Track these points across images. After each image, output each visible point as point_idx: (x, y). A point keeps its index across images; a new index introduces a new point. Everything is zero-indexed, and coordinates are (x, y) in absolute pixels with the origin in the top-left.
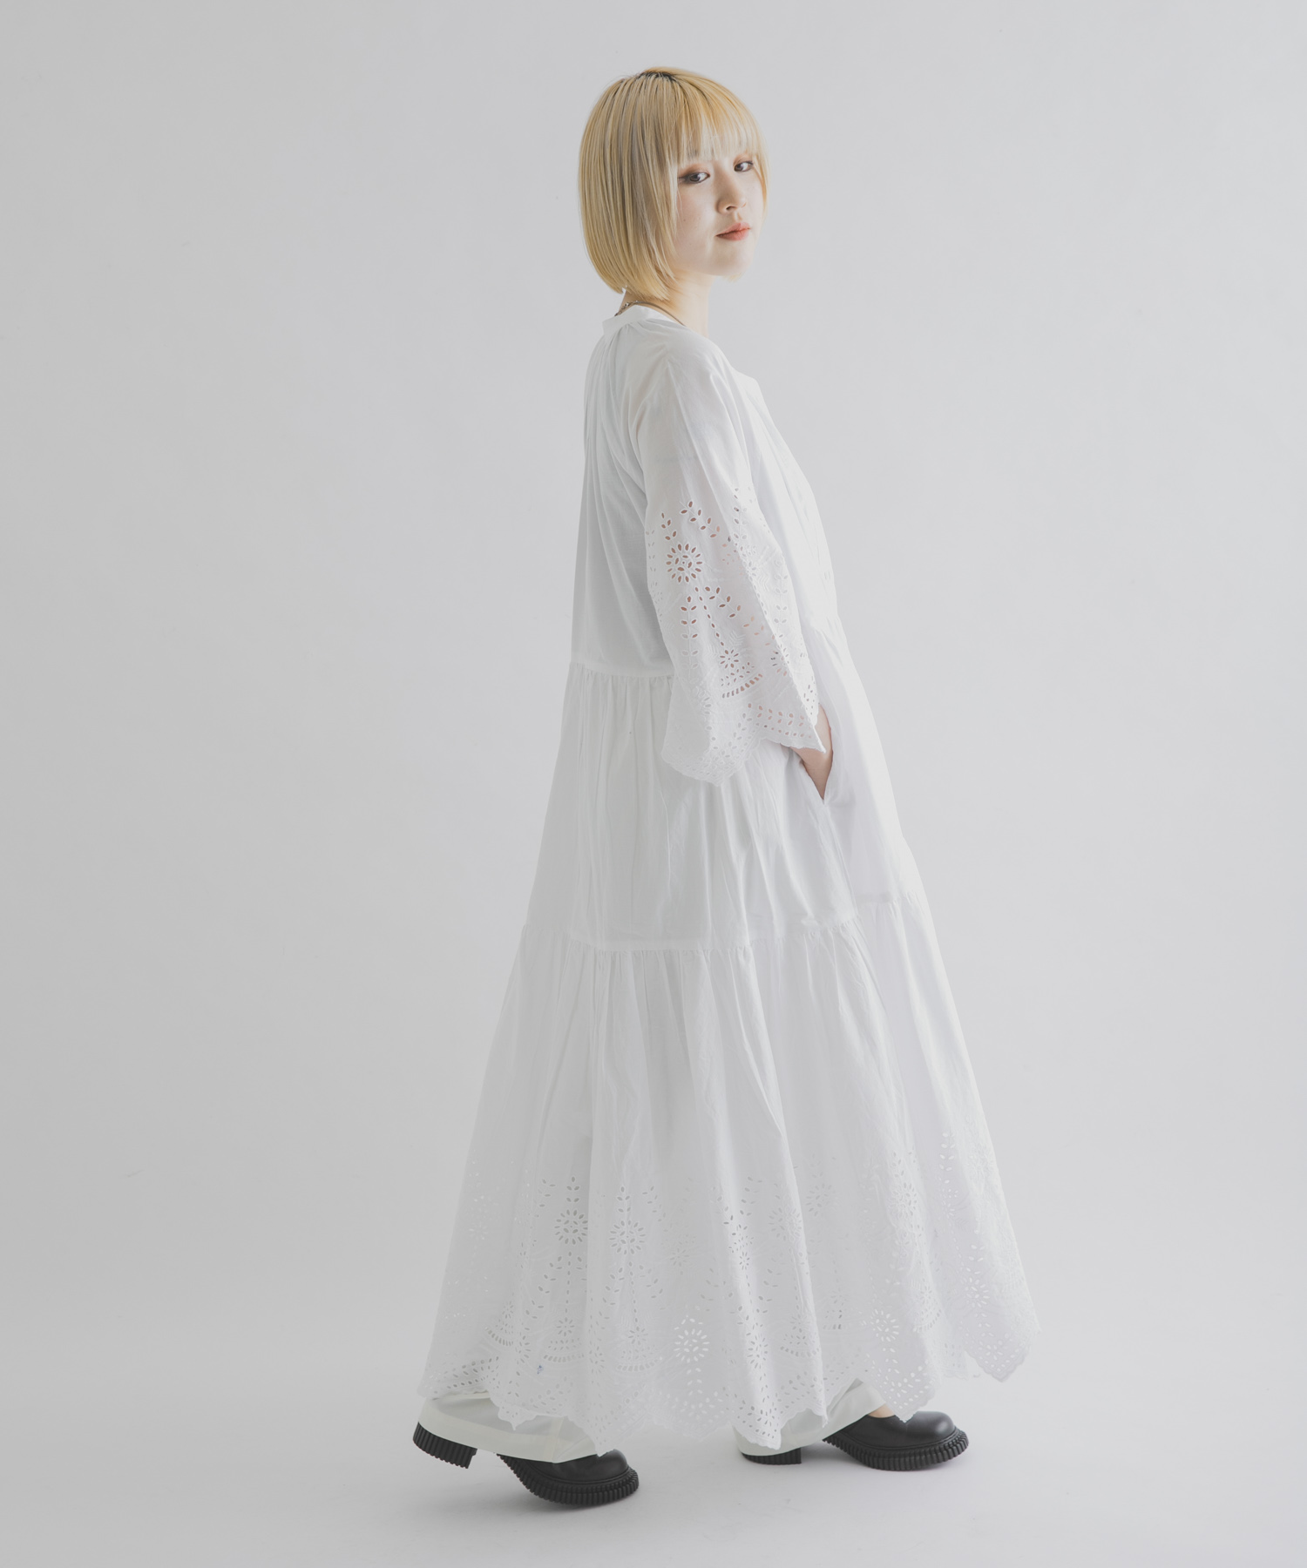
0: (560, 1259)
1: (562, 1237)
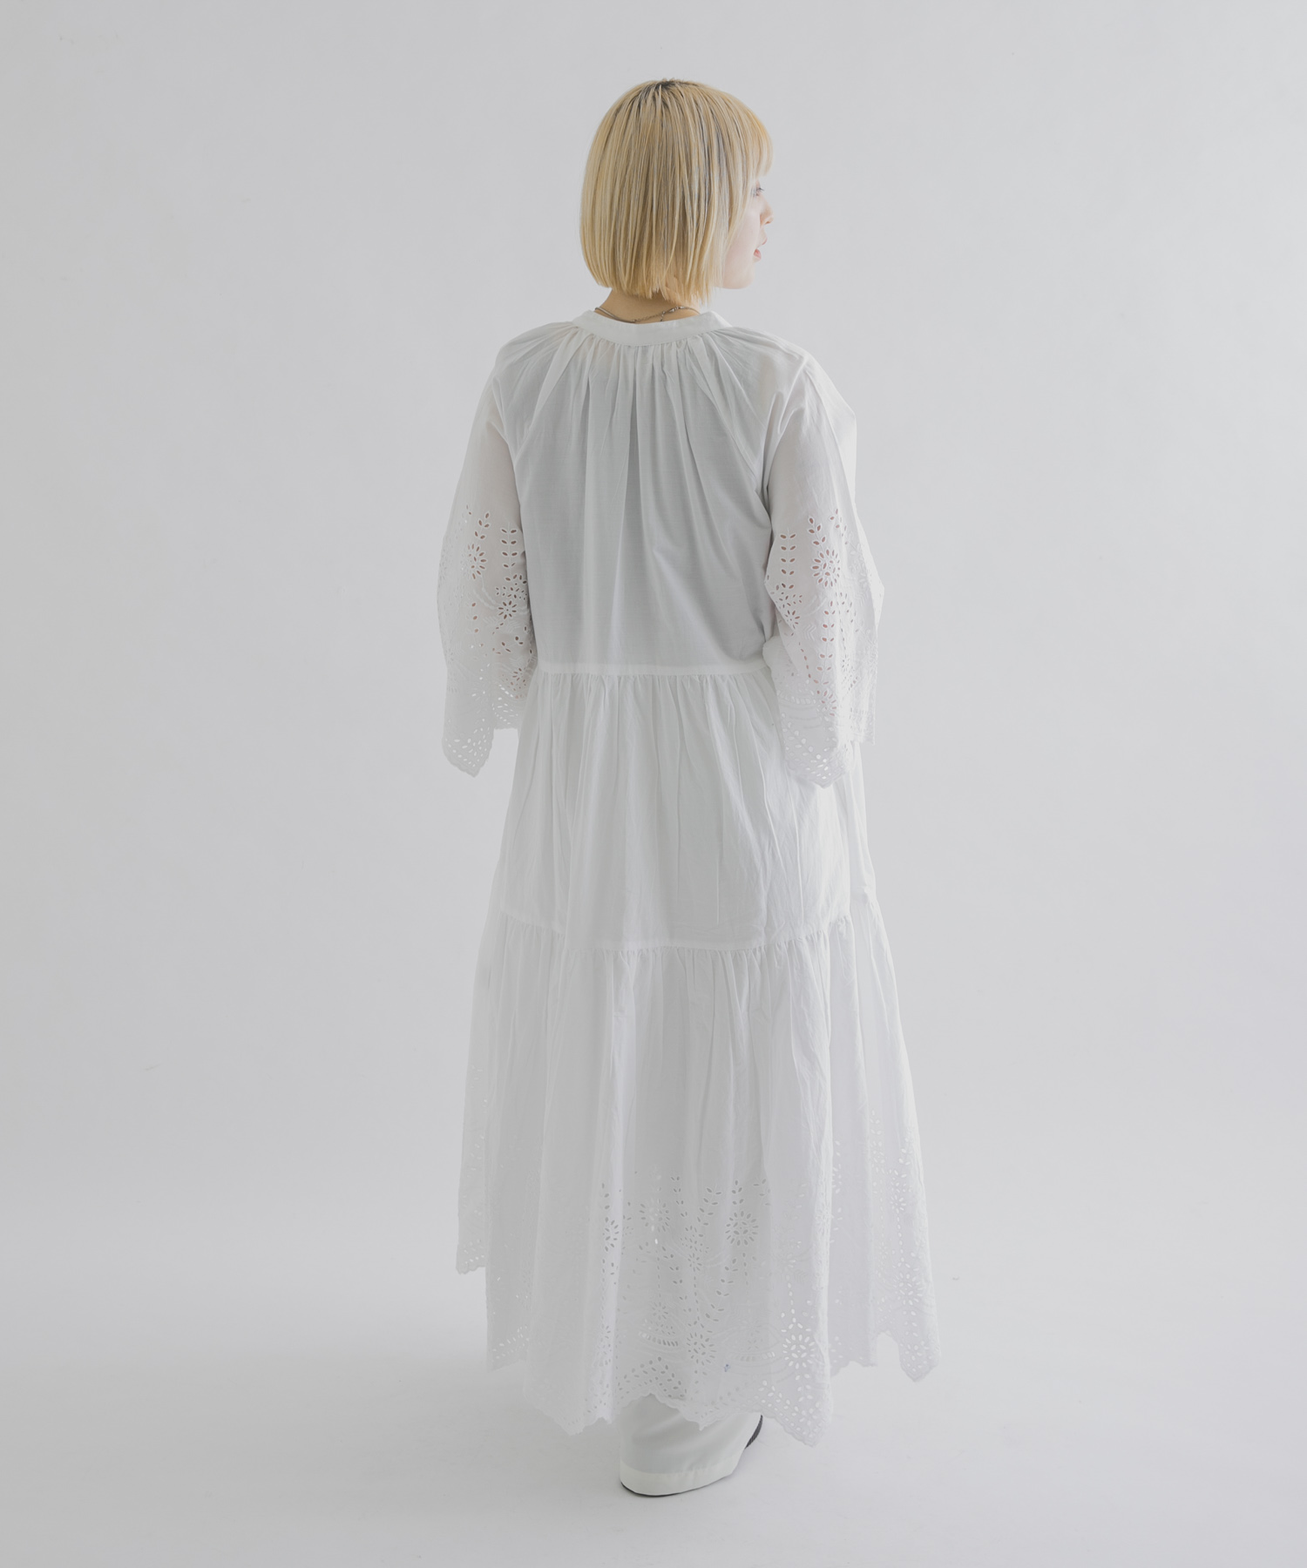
0: (734, 1261)
1: (733, 1240)
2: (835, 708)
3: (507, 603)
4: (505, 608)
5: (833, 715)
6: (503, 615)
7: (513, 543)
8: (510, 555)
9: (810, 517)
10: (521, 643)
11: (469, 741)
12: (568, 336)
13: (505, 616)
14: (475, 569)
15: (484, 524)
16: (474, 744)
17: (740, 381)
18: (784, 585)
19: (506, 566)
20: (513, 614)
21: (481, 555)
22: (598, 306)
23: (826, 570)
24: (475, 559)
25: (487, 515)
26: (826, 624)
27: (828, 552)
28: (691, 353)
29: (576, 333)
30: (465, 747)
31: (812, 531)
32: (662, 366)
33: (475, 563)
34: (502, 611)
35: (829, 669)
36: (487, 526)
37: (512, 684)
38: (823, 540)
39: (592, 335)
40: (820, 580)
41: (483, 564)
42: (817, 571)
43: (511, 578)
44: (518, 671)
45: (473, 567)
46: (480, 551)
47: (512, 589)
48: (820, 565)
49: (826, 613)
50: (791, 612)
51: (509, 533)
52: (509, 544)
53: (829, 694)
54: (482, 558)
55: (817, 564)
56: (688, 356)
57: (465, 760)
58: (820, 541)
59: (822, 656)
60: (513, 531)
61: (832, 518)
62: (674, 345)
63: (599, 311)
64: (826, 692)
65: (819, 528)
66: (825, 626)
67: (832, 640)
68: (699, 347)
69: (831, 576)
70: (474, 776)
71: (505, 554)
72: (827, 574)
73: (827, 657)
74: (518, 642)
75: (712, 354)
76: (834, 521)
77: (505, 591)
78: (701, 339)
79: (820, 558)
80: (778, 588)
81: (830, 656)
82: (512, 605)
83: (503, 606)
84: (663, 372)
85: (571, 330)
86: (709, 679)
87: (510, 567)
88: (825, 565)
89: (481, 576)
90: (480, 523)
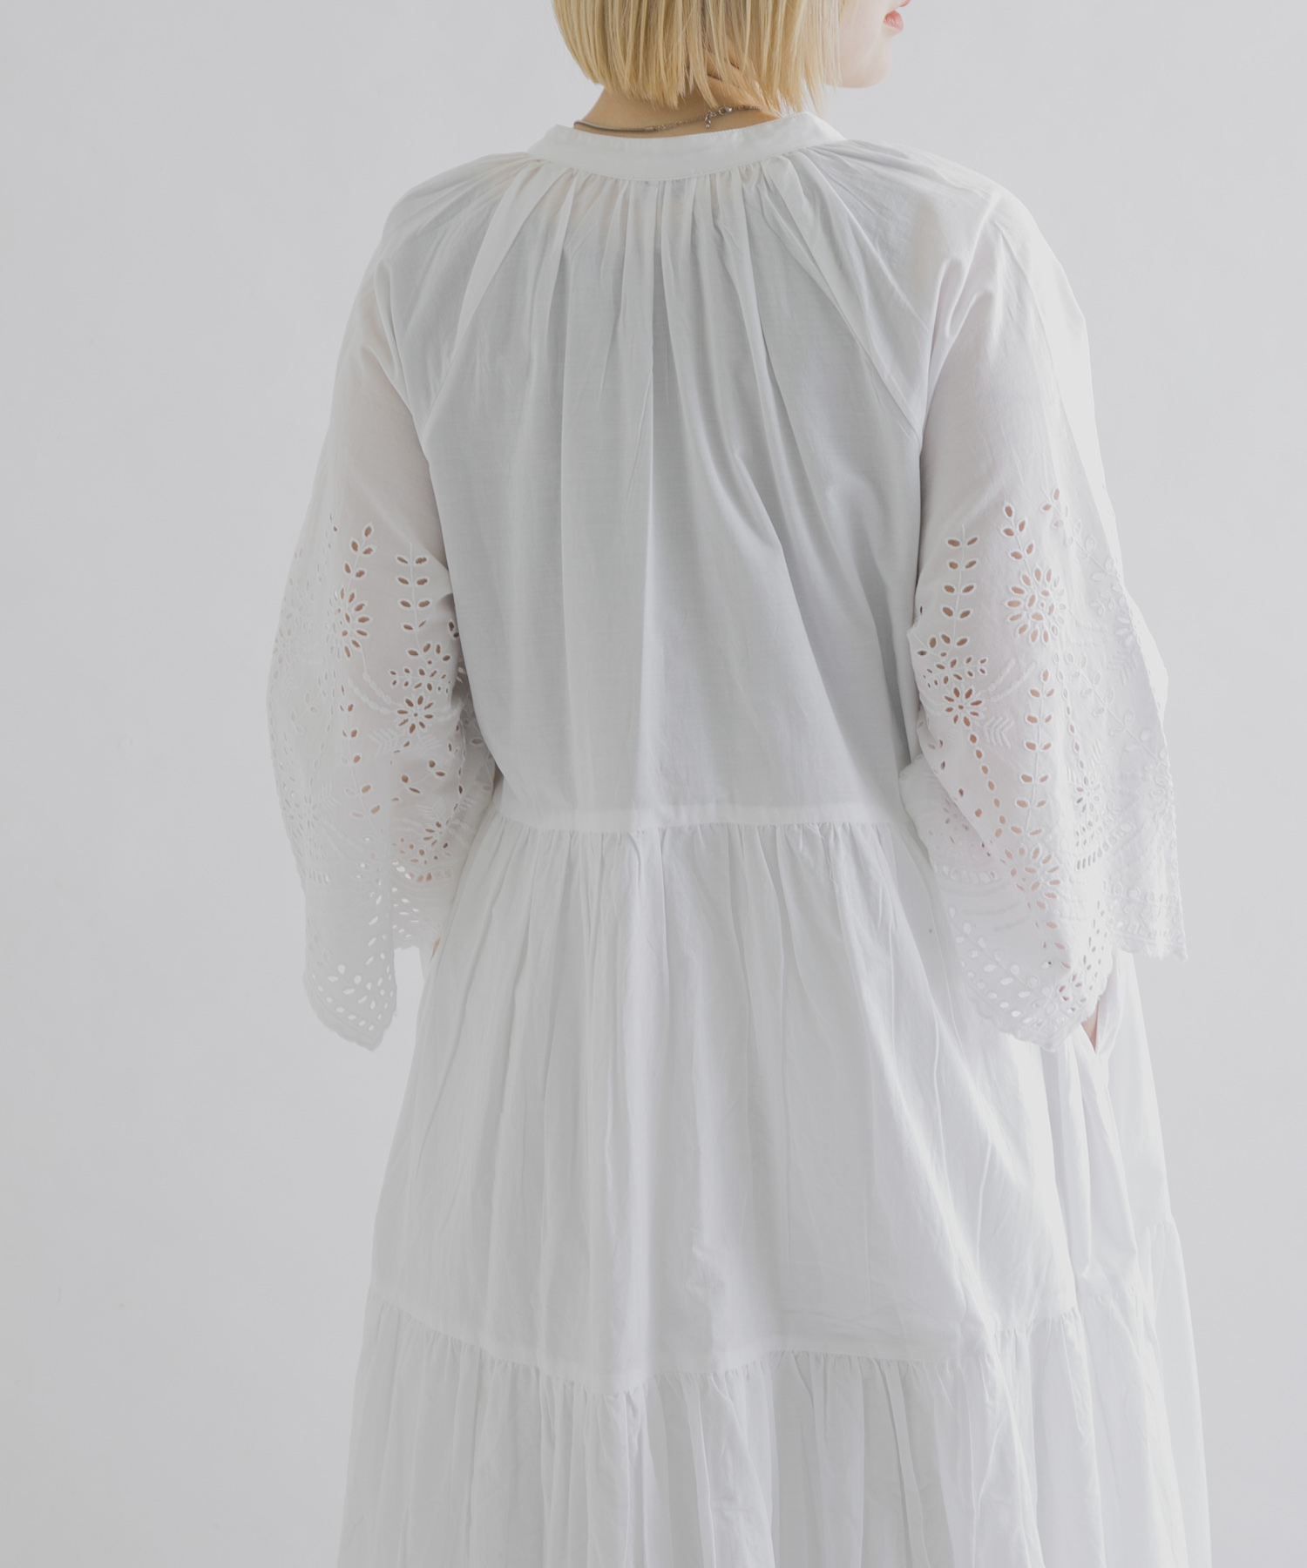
2: (1057, 882)
3: (415, 701)
4: (411, 711)
5: (1053, 896)
6: (408, 725)
7: (422, 582)
8: (415, 607)
9: (1007, 504)
10: (441, 774)
11: (358, 980)
12: (523, 174)
13: (413, 728)
14: (349, 638)
15: (361, 549)
16: (369, 986)
17: (873, 242)
18: (947, 640)
19: (408, 627)
20: (427, 722)
21: (359, 608)
22: (580, 118)
23: (1034, 609)
24: (348, 618)
25: (368, 532)
26: (1033, 715)
27: (1038, 574)
28: (774, 193)
29: (536, 170)
30: (349, 992)
31: (1009, 532)
32: (715, 216)
33: (348, 627)
34: (404, 717)
35: (1041, 804)
36: (368, 551)
37: (422, 853)
38: (1030, 550)
39: (571, 169)
40: (1022, 630)
41: (363, 627)
42: (1016, 611)
43: (420, 651)
44: (434, 828)
45: (345, 633)
46: (356, 603)
47: (422, 673)
48: (1023, 599)
49: (1035, 693)
50: (963, 692)
51: (412, 564)
52: (413, 584)
53: (1042, 854)
54: (361, 614)
55: (1016, 597)
56: (766, 195)
57: (352, 1017)
58: (1023, 553)
59: (1027, 779)
60: (420, 561)
61: (1047, 508)
62: (736, 179)
63: (582, 125)
64: (1037, 852)
65: (1022, 527)
66: (1032, 720)
67: (1047, 747)
68: (788, 180)
69: (1045, 621)
70: (372, 1047)
71: (405, 604)
72: (1038, 617)
73: (1036, 781)
74: (433, 771)
75: (814, 192)
76: (1050, 512)
77: (408, 677)
78: (790, 163)
79: (1022, 586)
80: (933, 643)
81: (1044, 779)
82: (425, 703)
83: (405, 707)
84: (716, 227)
85: (530, 166)
86: (839, 830)
87: (416, 629)
88: (1032, 600)
89: (360, 650)
90: (355, 546)
